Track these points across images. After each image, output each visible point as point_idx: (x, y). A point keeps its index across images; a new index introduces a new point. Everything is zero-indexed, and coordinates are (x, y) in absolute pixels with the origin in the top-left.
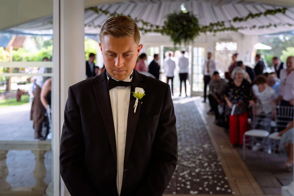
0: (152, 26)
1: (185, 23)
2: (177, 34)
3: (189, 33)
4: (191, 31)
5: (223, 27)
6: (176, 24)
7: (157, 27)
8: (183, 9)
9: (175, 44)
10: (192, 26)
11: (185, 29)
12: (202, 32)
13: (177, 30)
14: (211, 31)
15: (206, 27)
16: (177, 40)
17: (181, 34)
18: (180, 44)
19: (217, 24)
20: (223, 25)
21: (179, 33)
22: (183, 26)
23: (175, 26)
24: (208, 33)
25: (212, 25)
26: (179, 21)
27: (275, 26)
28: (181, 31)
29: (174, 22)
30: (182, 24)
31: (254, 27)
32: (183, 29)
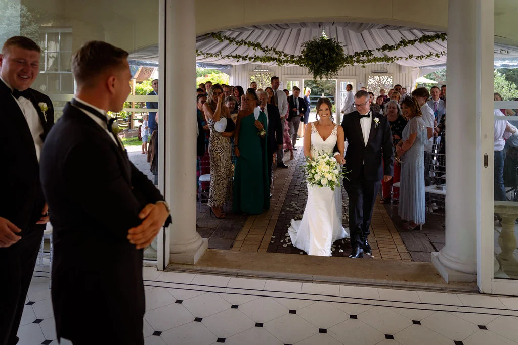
0: (285, 55)
1: (326, 52)
2: (316, 66)
3: (331, 64)
4: (333, 62)
5: (371, 57)
6: (316, 54)
7: (293, 56)
8: (325, 36)
9: (314, 78)
11: (326, 59)
12: (347, 63)
13: (316, 61)
14: (358, 62)
15: (351, 57)
16: (317, 72)
17: (321, 65)
18: (321, 77)
19: (363, 54)
20: (371, 55)
21: (319, 63)
22: (324, 56)
23: (314, 56)
24: (355, 64)
25: (357, 54)
26: (318, 51)
27: (437, 55)
28: (321, 61)
29: (314, 51)
30: (323, 54)
31: (411, 56)
32: (324, 59)
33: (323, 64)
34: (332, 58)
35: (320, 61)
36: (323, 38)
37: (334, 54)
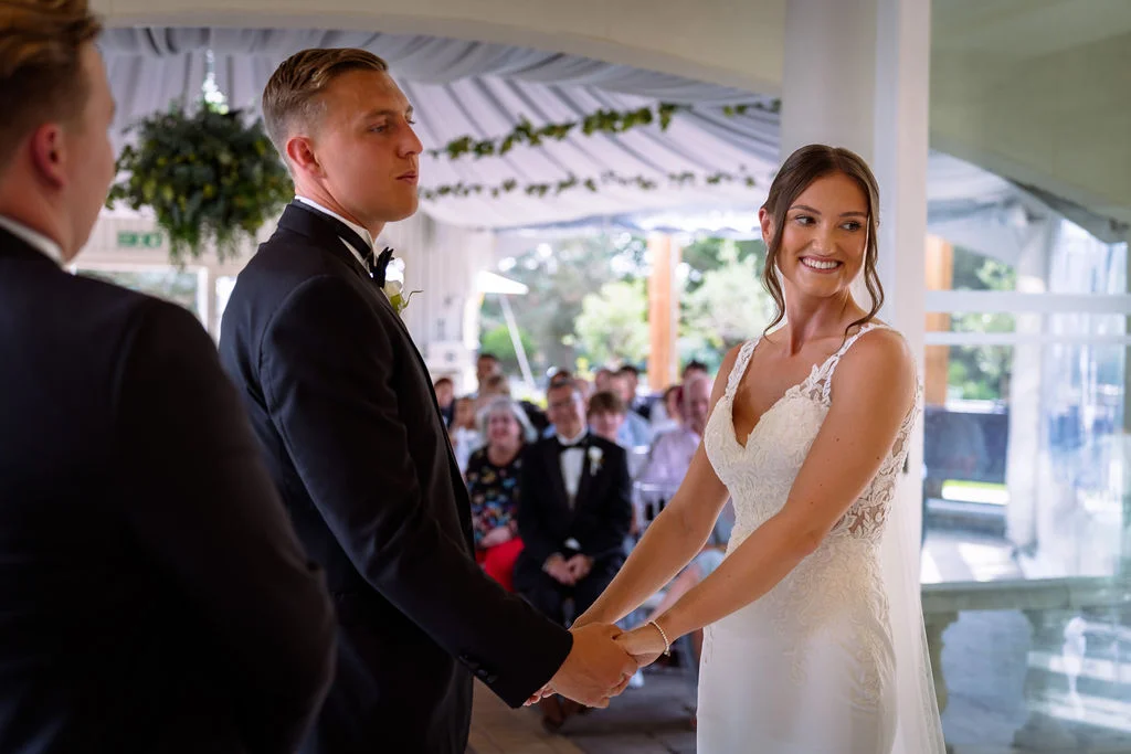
1: (225, 158)
2: (188, 207)
3: (243, 202)
4: (252, 193)
6: (186, 162)
8: (216, 98)
10: (257, 170)
11: (227, 182)
13: (191, 189)
17: (206, 204)
18: (197, 251)
21: (197, 198)
22: (219, 170)
23: (182, 170)
26: (196, 149)
27: (590, 184)
28: (209, 190)
29: (176, 152)
30: (214, 163)
31: (509, 186)
32: (217, 182)
33: (213, 200)
34: (245, 179)
35: (201, 188)
36: (206, 106)
37: (254, 163)
